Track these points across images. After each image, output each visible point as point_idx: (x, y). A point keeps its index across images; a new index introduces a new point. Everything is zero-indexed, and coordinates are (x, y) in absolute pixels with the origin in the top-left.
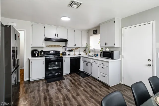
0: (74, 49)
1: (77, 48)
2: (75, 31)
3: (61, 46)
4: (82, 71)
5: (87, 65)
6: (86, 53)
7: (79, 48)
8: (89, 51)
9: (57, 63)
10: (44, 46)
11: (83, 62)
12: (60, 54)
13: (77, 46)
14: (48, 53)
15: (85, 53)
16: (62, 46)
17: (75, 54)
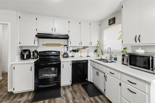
0: (81, 49)
1: (84, 48)
2: (81, 23)
3: (61, 45)
4: (90, 82)
5: (97, 74)
6: (97, 55)
7: (88, 47)
8: (102, 52)
9: (53, 69)
10: (36, 45)
11: (92, 68)
12: (60, 55)
13: (83, 45)
14: (44, 54)
15: (95, 55)
16: (63, 45)
17: (81, 56)
